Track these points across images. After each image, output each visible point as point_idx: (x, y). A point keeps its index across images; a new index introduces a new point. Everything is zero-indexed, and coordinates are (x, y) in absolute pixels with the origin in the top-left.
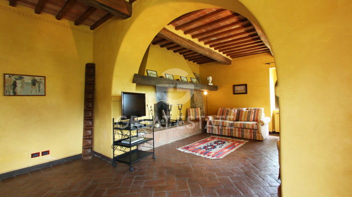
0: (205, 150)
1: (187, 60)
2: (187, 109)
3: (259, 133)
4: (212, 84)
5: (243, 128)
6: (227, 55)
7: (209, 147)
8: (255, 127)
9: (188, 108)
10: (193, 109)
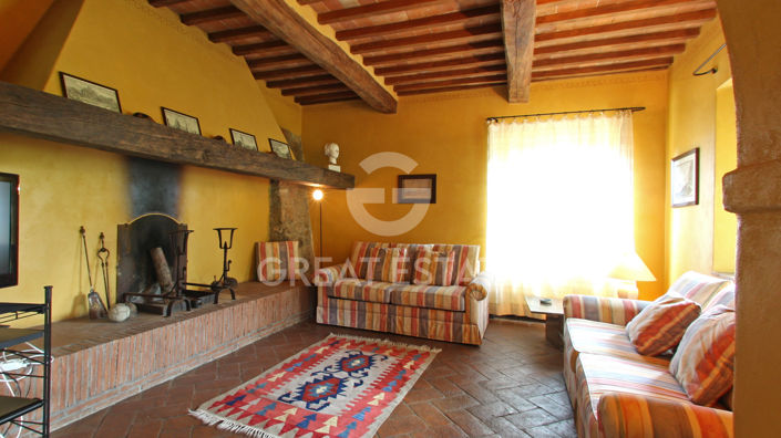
0: (302, 404)
1: (263, 83)
2: (256, 244)
3: (470, 323)
4: (338, 169)
5: (425, 307)
6: (387, 82)
7: (321, 390)
8: (461, 304)
9: (259, 240)
10: (277, 245)
